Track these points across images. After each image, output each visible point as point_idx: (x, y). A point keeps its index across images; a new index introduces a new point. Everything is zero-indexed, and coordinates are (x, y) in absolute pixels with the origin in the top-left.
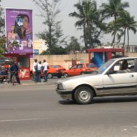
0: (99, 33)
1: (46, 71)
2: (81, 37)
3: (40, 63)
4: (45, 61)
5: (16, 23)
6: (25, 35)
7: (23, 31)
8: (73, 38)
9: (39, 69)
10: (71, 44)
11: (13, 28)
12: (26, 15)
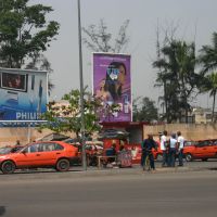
0: (189, 92)
1: (182, 150)
2: (160, 98)
3: (174, 137)
4: (179, 134)
5: (108, 76)
6: (120, 94)
7: (117, 87)
8: (146, 99)
9: (172, 146)
10: (144, 108)
11: (103, 84)
12: (122, 64)
